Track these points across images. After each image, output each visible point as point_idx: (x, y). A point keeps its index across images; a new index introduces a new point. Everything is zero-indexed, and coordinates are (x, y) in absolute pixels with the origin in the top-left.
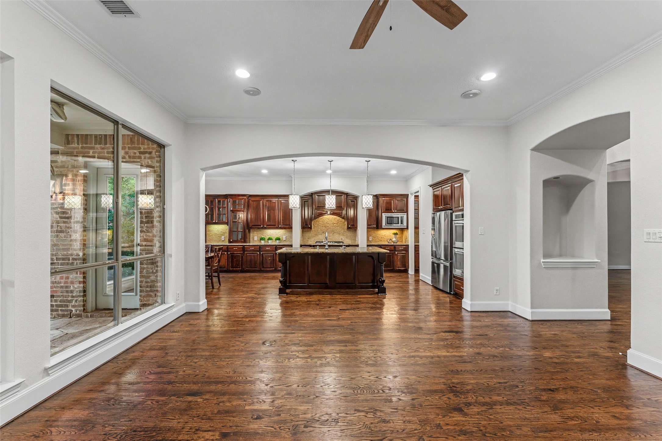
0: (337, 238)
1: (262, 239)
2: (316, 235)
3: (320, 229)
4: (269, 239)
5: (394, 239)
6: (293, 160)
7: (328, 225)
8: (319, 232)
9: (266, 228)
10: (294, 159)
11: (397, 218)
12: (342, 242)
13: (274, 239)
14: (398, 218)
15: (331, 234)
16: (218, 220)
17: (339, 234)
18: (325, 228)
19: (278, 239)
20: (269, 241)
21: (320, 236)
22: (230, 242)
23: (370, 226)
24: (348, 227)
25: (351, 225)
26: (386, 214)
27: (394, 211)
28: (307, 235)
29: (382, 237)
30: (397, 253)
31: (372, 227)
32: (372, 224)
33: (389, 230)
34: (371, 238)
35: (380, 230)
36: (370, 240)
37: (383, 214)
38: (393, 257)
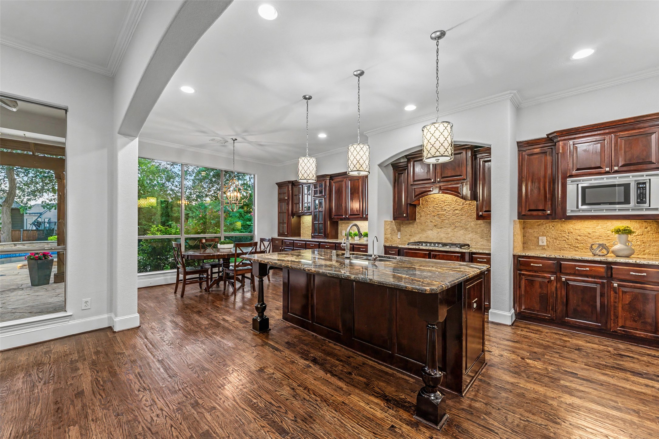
0: (460, 236)
2: (423, 230)
3: (429, 221)
4: (355, 235)
5: (618, 246)
7: (444, 213)
8: (427, 226)
9: (349, 219)
11: (622, 188)
12: (469, 245)
14: (627, 187)
15: (449, 230)
16: (304, 210)
17: (466, 229)
18: (440, 218)
19: (366, 235)
20: (356, 238)
21: (430, 232)
23: (535, 213)
24: (477, 214)
25: (485, 211)
26: (579, 181)
27: (608, 169)
28: (408, 229)
29: (579, 238)
30: (619, 285)
31: (540, 213)
32: (541, 208)
33: (606, 221)
34: (543, 241)
35: (574, 221)
36: (540, 243)
37: (569, 180)
38: (602, 295)
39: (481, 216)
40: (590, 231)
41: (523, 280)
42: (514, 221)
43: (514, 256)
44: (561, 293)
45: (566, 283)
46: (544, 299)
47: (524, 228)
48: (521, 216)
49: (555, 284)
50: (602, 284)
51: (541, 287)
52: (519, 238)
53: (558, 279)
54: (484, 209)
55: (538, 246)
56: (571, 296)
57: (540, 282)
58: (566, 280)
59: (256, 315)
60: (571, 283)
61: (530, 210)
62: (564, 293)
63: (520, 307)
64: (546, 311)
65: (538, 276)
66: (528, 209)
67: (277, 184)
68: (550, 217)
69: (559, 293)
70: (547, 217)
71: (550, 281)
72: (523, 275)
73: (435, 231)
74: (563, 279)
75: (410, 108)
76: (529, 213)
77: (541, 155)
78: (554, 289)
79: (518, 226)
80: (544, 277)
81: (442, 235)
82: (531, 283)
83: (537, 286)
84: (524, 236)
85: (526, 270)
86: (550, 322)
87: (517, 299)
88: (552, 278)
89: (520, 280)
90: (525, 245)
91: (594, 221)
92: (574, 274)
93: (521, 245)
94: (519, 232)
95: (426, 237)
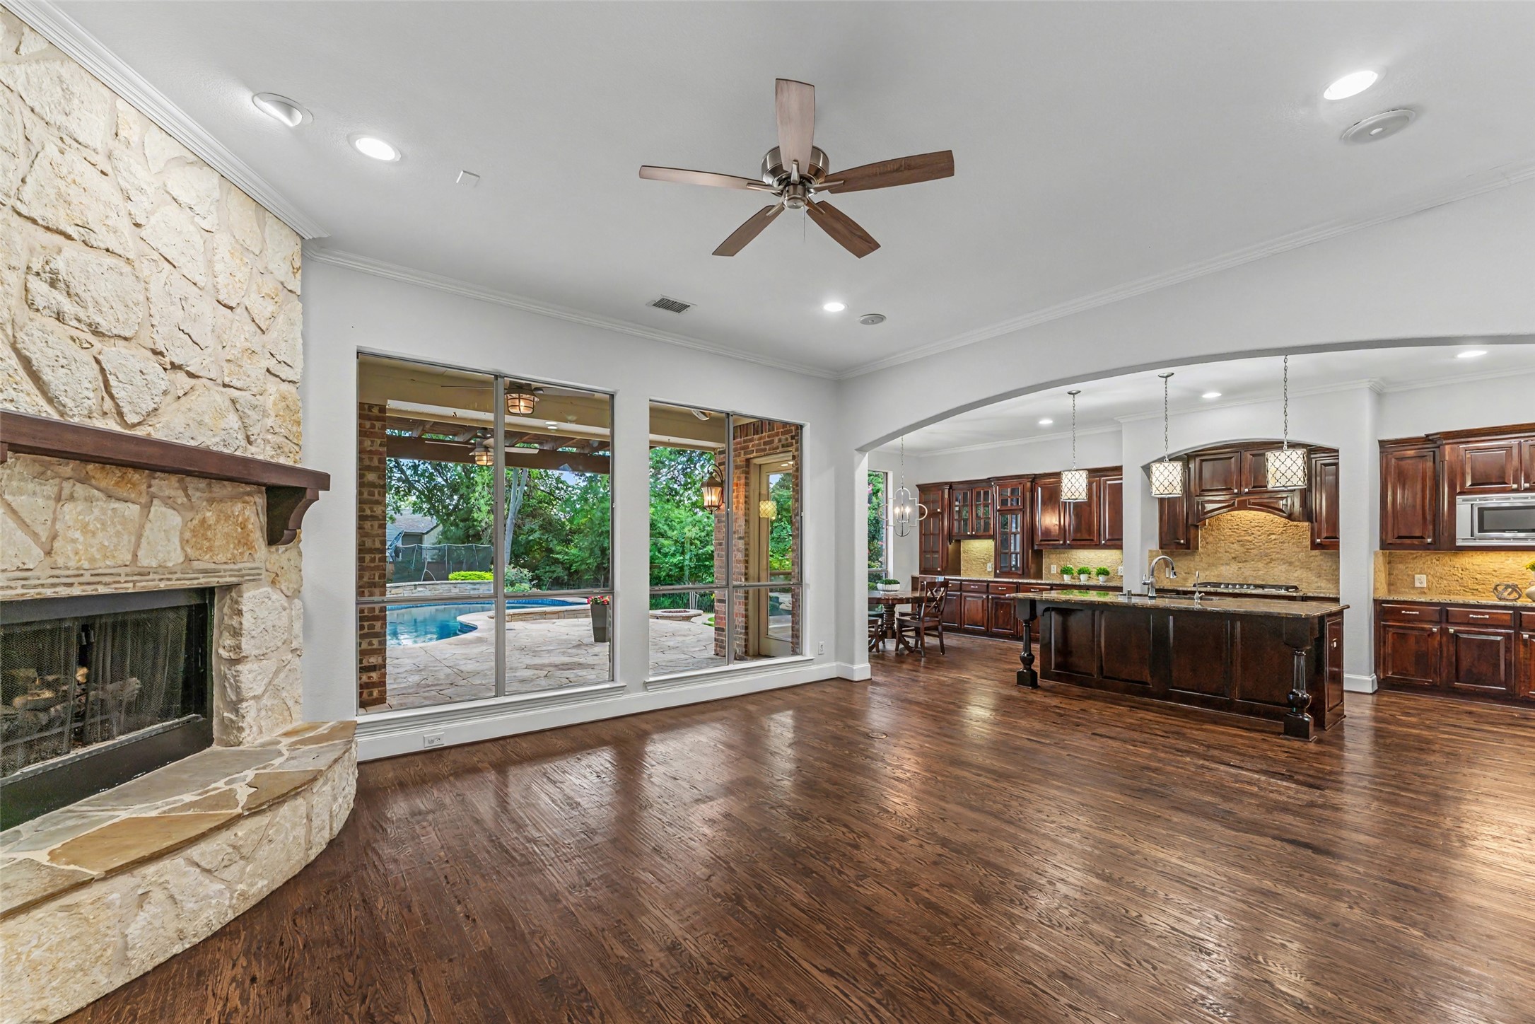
0: (1280, 574)
1: (1065, 571)
2: (1210, 564)
3: (1222, 550)
4: (1081, 572)
6: (1070, 393)
7: (1250, 538)
8: (1220, 558)
9: (1071, 547)
10: (1073, 387)
12: (1296, 588)
13: (1094, 571)
15: (1260, 565)
16: (977, 531)
17: (1291, 564)
18: (1242, 545)
19: (1104, 572)
20: (1083, 577)
21: (1223, 568)
22: (996, 575)
23: (1408, 541)
24: (1313, 542)
25: (1326, 538)
26: (1475, 500)
27: (1515, 486)
28: (1182, 564)
29: (1478, 576)
30: (1530, 636)
31: (1416, 542)
32: (1417, 535)
33: (1520, 553)
34: (1421, 580)
35: (1471, 553)
36: (1417, 584)
37: (1459, 499)
38: (1508, 650)
39: (1319, 544)
40: (1496, 566)
41: (1390, 634)
42: (1376, 554)
43: (1375, 601)
44: (1448, 650)
45: (1455, 636)
46: (1422, 660)
47: (1389, 563)
48: (1384, 545)
49: (1439, 638)
50: (1508, 636)
51: (1417, 642)
52: (1383, 577)
53: (1444, 632)
54: (1324, 535)
55: (1414, 588)
56: (1463, 654)
57: (1416, 637)
58: (1455, 631)
59: (1021, 667)
60: (1462, 636)
61: (1399, 537)
62: (1452, 649)
63: (1385, 671)
64: (1426, 675)
65: (1412, 628)
66: (1396, 536)
67: (918, 486)
68: (1432, 547)
69: (1445, 649)
70: (1427, 547)
71: (1431, 634)
72: (1390, 626)
73: (1234, 567)
74: (1451, 631)
75: (1211, 395)
76: (1399, 541)
77: (1418, 460)
78: (1436, 644)
79: (1381, 559)
80: (1423, 629)
81: (1248, 573)
82: (1402, 636)
83: (1412, 641)
84: (1390, 574)
85: (1395, 620)
86: (1431, 690)
87: (1380, 662)
88: (1435, 630)
89: (1386, 632)
90: (1392, 588)
91: (1503, 553)
92: (1468, 624)
93: (1386, 587)
94: (1383, 569)
95: (1218, 576)
